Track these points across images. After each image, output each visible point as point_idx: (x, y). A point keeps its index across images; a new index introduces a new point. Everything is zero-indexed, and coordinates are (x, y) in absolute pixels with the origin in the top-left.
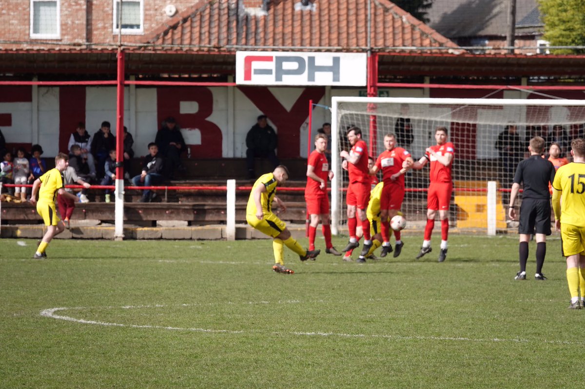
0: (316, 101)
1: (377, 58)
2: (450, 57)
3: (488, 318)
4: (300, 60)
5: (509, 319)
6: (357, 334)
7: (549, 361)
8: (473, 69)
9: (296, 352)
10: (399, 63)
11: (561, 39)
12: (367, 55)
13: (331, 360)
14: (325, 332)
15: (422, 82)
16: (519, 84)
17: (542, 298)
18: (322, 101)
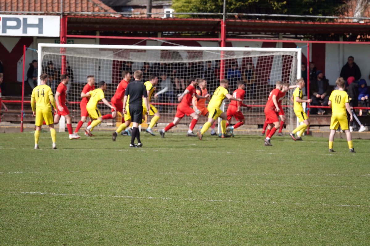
0: (28, 46)
1: (67, 20)
2: (113, 19)
3: (143, 184)
4: (18, 20)
5: (157, 185)
6: (62, 193)
7: (186, 212)
8: (127, 26)
9: (25, 205)
10: (80, 23)
11: (183, 8)
12: (60, 17)
13: (48, 210)
14: (42, 192)
15: (95, 34)
16: (156, 36)
17: (175, 172)
18: (31, 46)
